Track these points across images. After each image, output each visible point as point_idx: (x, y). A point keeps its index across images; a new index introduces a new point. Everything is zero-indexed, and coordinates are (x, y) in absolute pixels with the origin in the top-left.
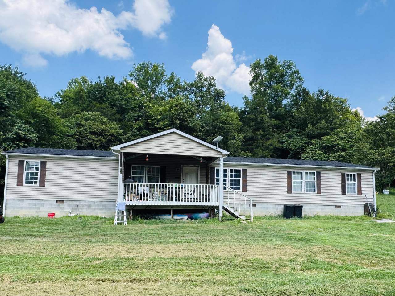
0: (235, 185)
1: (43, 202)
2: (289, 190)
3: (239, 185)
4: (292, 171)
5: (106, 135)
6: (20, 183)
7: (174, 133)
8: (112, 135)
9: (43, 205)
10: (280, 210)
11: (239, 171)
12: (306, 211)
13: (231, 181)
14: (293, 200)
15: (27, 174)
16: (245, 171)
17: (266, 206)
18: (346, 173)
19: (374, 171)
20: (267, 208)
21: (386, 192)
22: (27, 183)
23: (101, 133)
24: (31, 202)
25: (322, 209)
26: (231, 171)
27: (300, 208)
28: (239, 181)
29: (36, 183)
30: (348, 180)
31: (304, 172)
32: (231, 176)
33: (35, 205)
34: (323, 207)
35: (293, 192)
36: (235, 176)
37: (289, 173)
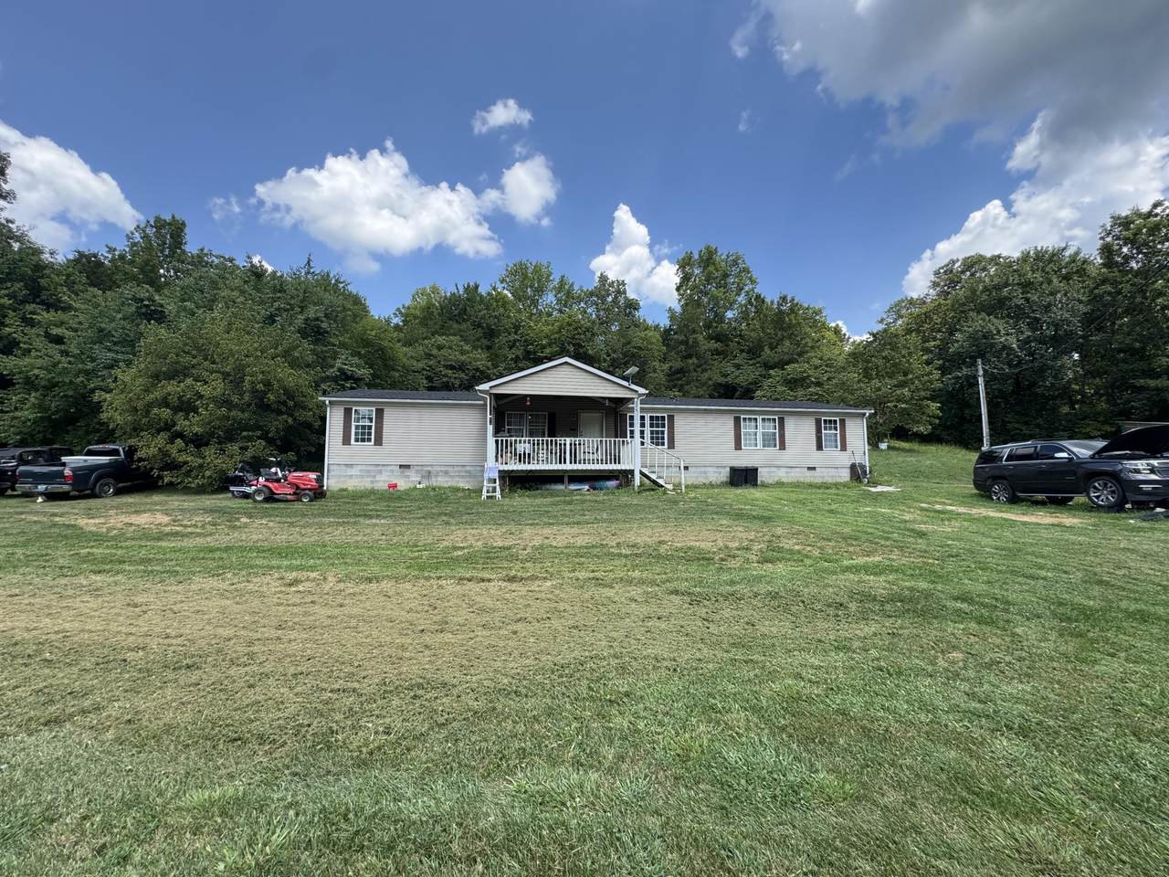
0: (658, 438)
1: (380, 468)
2: (738, 446)
3: (663, 438)
4: (742, 417)
5: (468, 369)
6: (346, 441)
7: (566, 363)
8: (477, 370)
9: (380, 472)
10: (724, 475)
11: (663, 418)
12: (763, 475)
13: (652, 432)
14: (743, 460)
15: (357, 427)
16: (671, 418)
17: (703, 469)
18: (823, 419)
19: (864, 414)
20: (705, 472)
21: (883, 446)
22: (357, 440)
23: (461, 367)
24: (364, 468)
25: (787, 473)
26: (652, 418)
27: (756, 470)
28: (663, 432)
29: (369, 440)
30: (825, 429)
31: (759, 418)
32: (652, 426)
33: (369, 471)
34: (789, 470)
35: (743, 447)
36: (658, 426)
37: (737, 420)
